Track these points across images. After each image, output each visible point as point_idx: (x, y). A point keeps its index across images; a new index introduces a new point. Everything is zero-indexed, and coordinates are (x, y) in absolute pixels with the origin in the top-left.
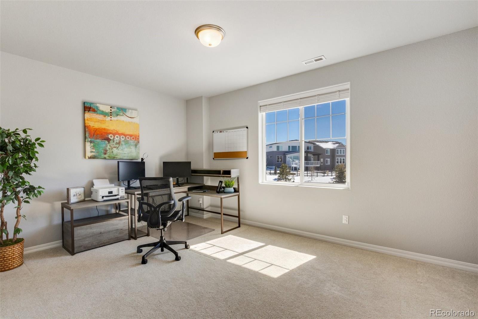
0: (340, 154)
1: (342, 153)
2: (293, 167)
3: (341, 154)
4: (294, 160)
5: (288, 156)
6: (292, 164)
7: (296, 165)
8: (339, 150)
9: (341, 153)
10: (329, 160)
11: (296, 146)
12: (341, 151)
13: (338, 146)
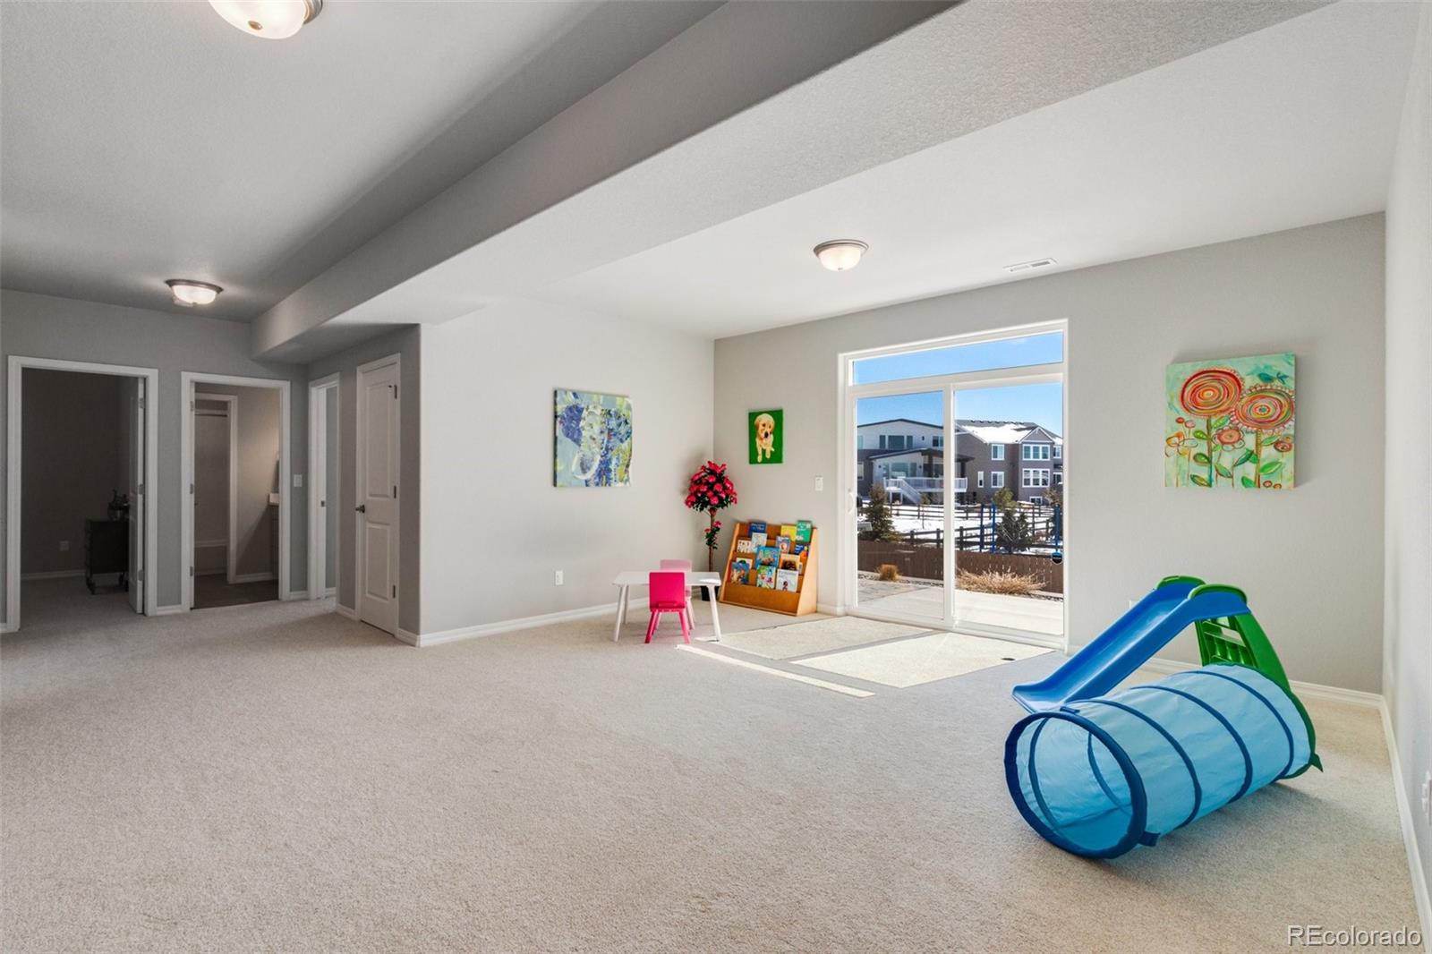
0: (1034, 457)
1: (1041, 456)
2: (888, 493)
3: (1038, 457)
4: (896, 473)
5: (879, 463)
6: (887, 486)
7: (899, 487)
8: (1032, 446)
9: (1036, 456)
10: (1001, 474)
11: (903, 437)
12: (1036, 449)
13: (1028, 437)
